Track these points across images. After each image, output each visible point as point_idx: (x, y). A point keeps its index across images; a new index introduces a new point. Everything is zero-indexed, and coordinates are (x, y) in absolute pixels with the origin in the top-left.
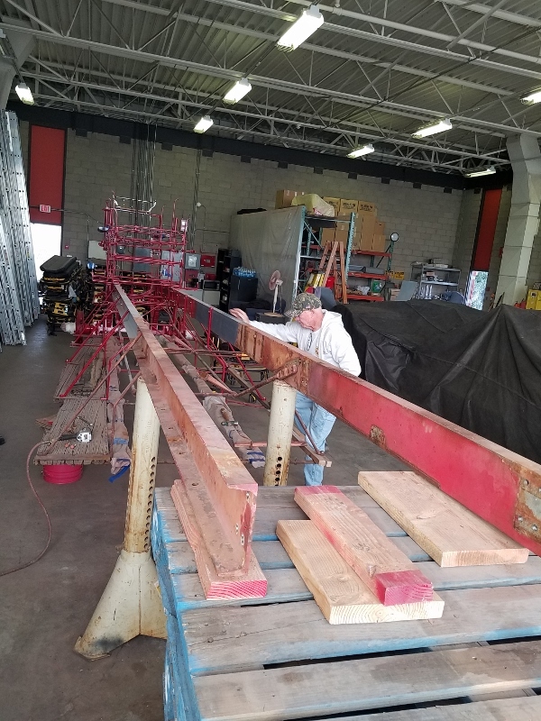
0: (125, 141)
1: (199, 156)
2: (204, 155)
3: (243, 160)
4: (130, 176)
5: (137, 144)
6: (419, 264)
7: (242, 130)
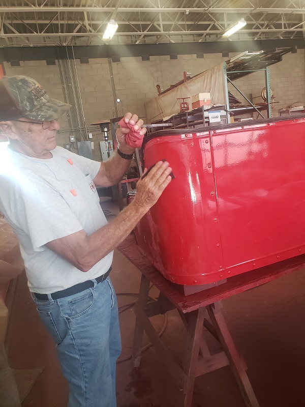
0: (50, 63)
1: (110, 63)
2: (114, 61)
3: (143, 59)
5: (61, 64)
6: (284, 110)
7: (139, 33)
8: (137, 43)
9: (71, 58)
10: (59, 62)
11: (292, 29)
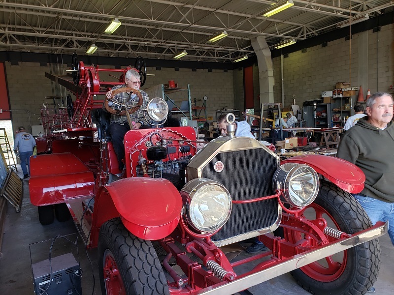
0: (43, 65)
4: (50, 85)
5: (52, 66)
6: (219, 111)
7: (113, 51)
8: (112, 56)
9: (60, 62)
10: (50, 65)
11: (222, 58)
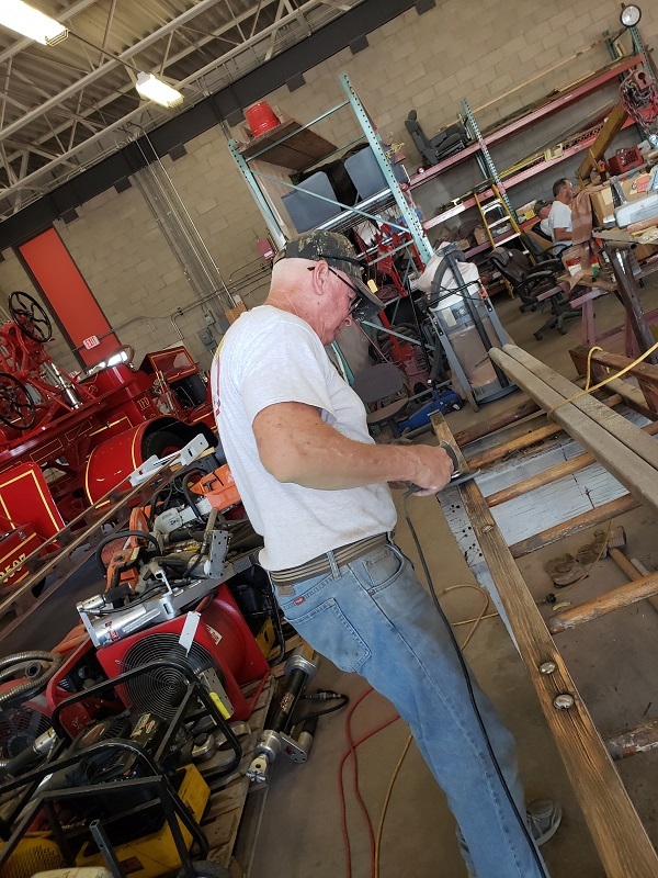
0: (123, 187)
1: (226, 131)
2: (233, 124)
3: (292, 89)
4: (158, 230)
5: (140, 179)
10: (135, 178)
